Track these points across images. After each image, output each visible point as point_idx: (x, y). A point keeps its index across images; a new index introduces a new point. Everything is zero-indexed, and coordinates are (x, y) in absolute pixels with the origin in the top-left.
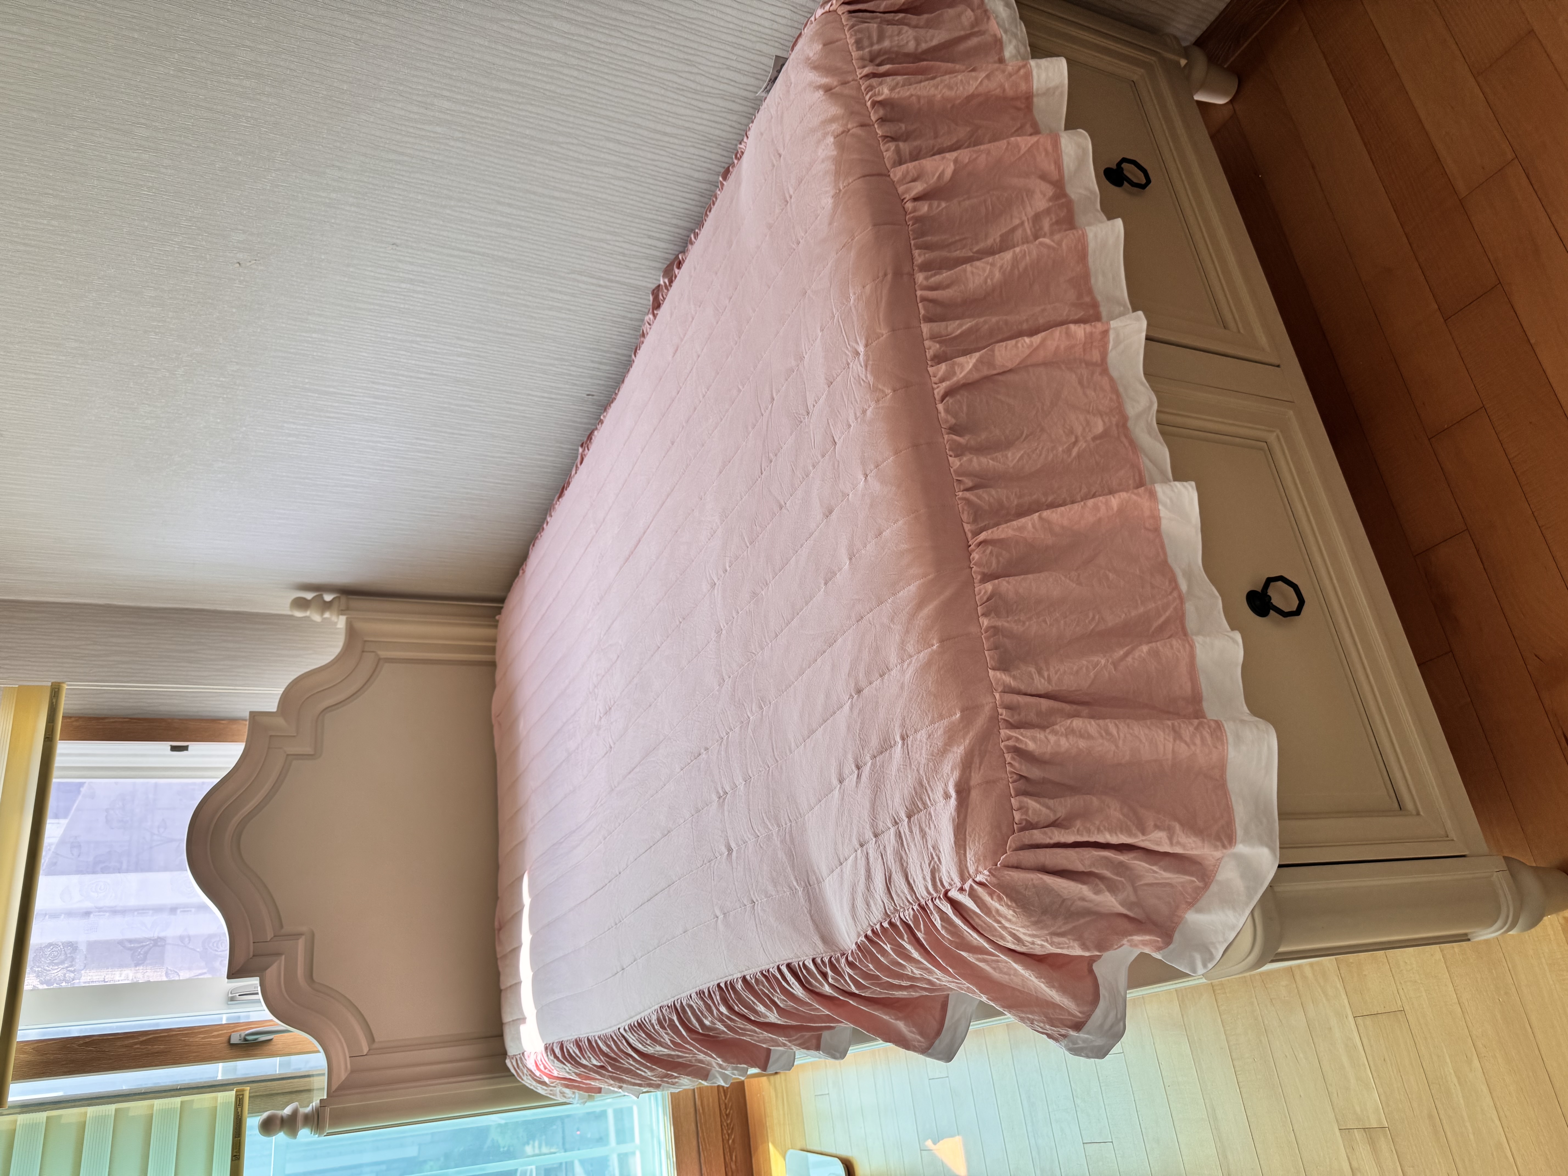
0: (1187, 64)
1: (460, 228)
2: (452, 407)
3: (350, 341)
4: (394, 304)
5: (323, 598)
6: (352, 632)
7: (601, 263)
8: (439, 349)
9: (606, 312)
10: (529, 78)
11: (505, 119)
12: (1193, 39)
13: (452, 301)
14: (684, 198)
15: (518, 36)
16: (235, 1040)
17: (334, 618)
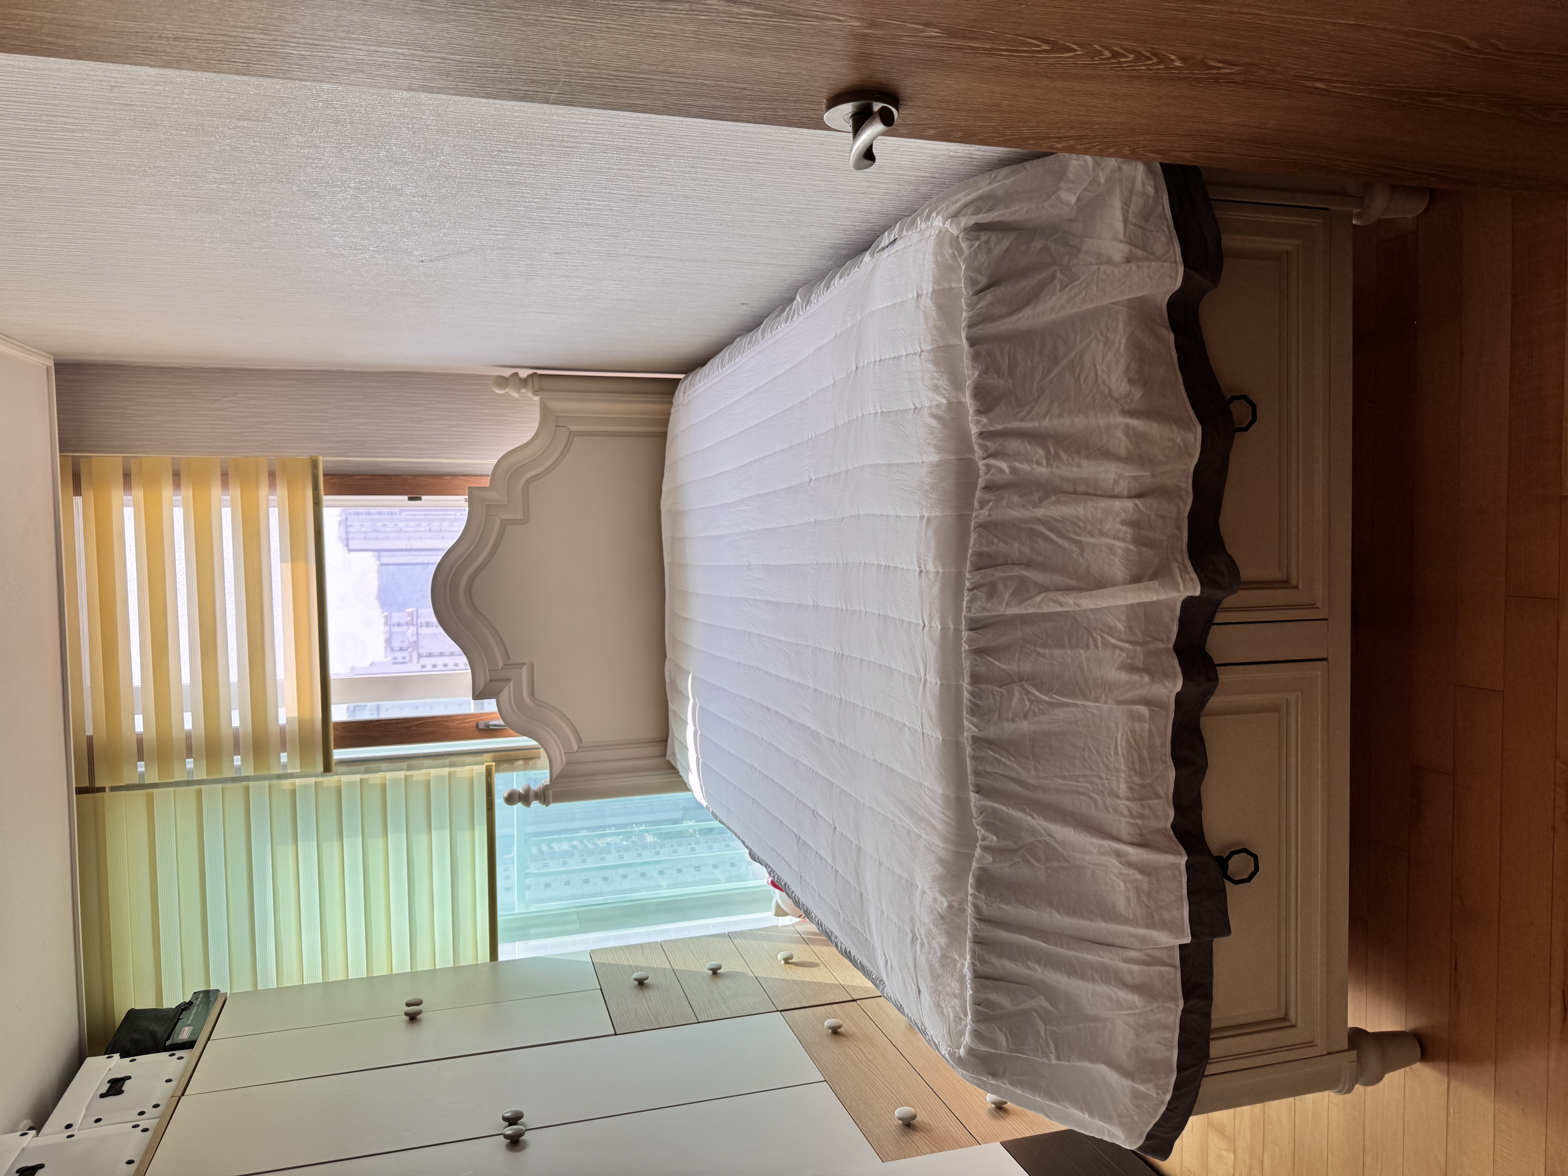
5: (518, 376)
6: (545, 412)
16: (481, 726)
17: (530, 395)
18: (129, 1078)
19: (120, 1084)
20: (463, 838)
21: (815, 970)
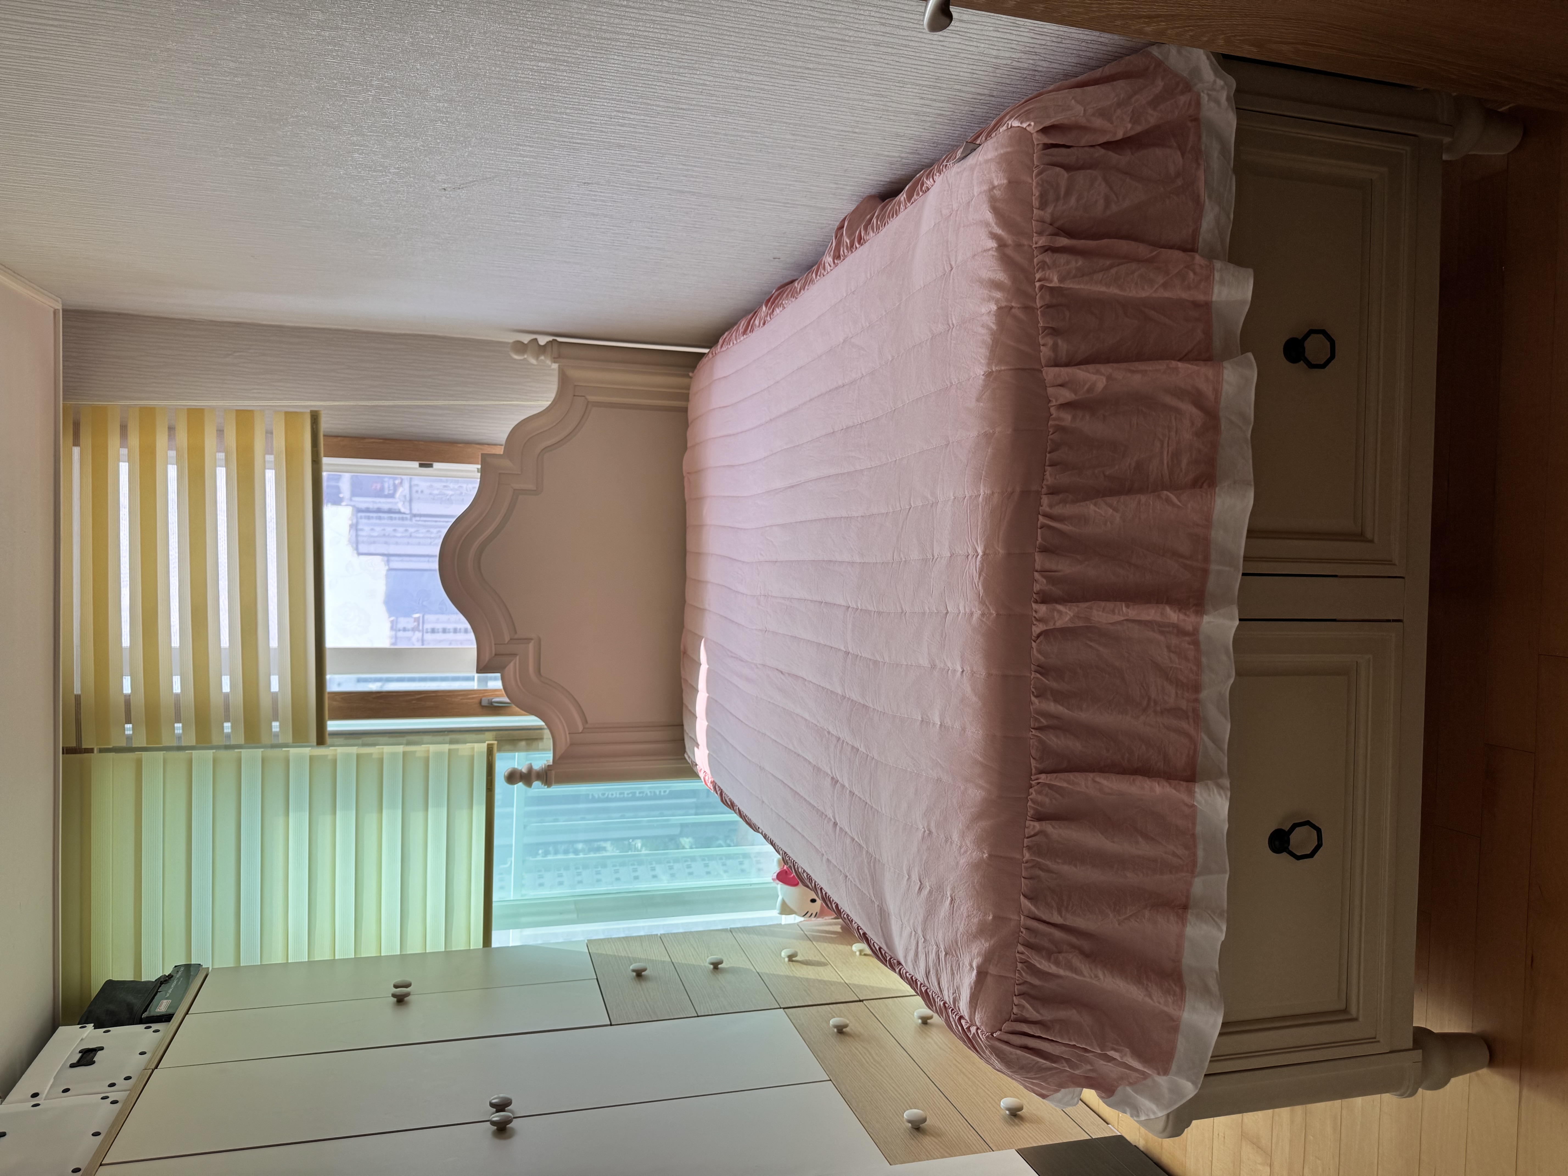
5: (537, 342)
6: (564, 380)
16: (484, 703)
17: (548, 362)
18: (102, 1049)
19: (92, 1055)
20: (461, 816)
21: (820, 969)
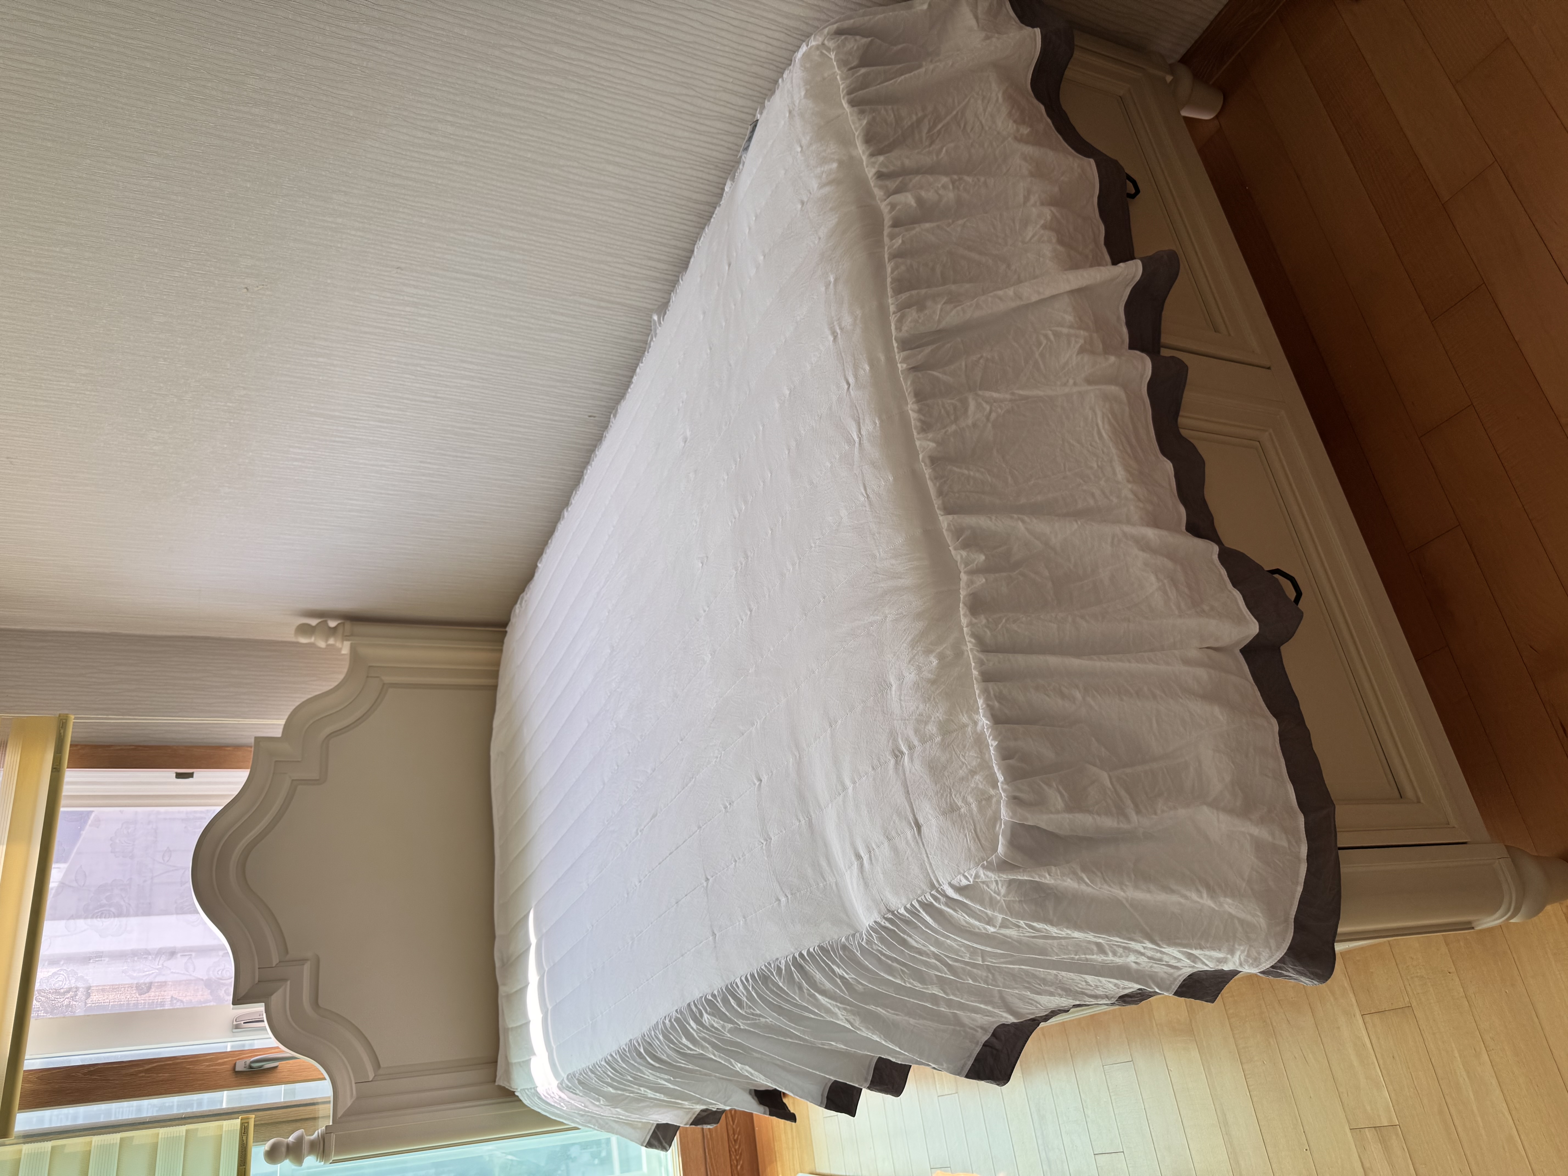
0: (1173, 79)
1: (463, 251)
2: (456, 430)
3: (355, 365)
4: (399, 328)
5: (327, 624)
6: (356, 658)
7: (601, 285)
8: (443, 372)
9: (607, 333)
10: (531, 102)
11: (507, 143)
12: (1178, 57)
13: (456, 323)
14: (684, 219)
15: (520, 61)
16: (240, 1067)
